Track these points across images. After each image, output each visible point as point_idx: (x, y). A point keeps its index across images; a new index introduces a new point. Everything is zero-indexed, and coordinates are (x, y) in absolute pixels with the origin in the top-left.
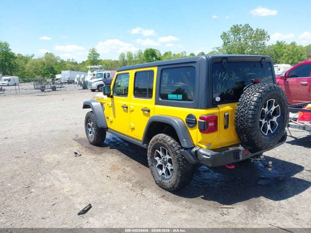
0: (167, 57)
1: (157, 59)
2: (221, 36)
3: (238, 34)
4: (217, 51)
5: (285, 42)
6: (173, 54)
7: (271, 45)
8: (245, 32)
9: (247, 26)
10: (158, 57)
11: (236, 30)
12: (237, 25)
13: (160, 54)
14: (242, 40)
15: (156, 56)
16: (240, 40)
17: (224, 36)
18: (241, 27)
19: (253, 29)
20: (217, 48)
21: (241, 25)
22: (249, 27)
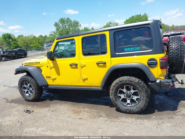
0: (21, 38)
1: (13, 40)
2: (54, 25)
3: (64, 23)
4: (53, 34)
5: (88, 28)
6: (24, 36)
7: (82, 29)
8: (67, 22)
9: (68, 19)
10: (14, 39)
11: (62, 21)
12: (63, 18)
13: (15, 37)
14: (66, 26)
15: (12, 38)
16: (65, 27)
17: (56, 25)
18: (65, 19)
19: (71, 20)
20: (53, 32)
21: (65, 18)
22: (69, 19)
